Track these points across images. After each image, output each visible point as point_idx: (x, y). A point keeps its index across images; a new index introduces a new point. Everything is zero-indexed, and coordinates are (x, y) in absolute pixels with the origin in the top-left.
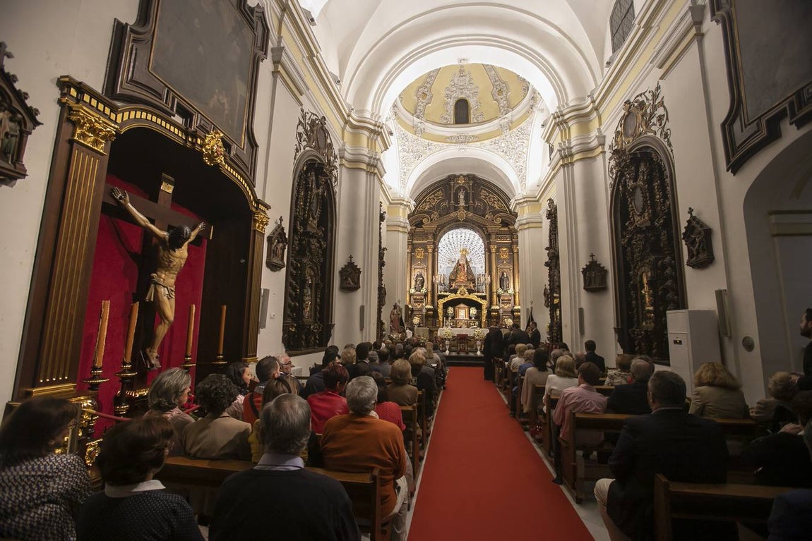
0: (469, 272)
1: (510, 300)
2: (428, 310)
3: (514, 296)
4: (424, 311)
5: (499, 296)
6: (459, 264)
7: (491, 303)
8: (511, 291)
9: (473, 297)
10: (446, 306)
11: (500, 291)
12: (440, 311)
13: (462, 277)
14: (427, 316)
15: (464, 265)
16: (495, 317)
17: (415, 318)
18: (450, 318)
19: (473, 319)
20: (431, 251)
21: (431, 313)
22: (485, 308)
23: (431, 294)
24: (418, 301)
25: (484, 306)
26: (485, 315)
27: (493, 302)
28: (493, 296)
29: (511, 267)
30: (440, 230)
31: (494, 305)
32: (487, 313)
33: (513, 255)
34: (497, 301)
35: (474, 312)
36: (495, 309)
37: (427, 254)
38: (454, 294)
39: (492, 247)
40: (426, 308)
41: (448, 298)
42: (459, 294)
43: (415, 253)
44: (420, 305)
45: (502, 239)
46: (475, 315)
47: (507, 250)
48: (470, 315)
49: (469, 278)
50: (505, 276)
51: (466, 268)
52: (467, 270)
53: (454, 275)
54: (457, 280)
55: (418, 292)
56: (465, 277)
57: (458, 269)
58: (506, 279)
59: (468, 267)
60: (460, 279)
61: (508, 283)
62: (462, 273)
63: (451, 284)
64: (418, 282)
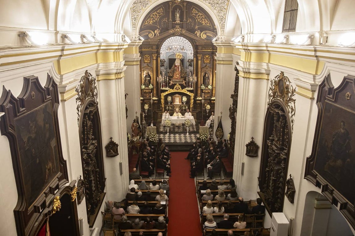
1: (209, 92)
4: (152, 101)
5: (202, 90)
7: (195, 97)
9: (184, 91)
10: (166, 97)
12: (163, 101)
16: (199, 103)
17: (145, 105)
18: (169, 104)
19: (185, 104)
20: (155, 58)
21: (157, 102)
22: (192, 99)
23: (156, 89)
24: (147, 93)
25: (192, 97)
26: (192, 103)
27: (198, 94)
28: (198, 90)
29: (211, 69)
30: (161, 42)
31: (198, 96)
32: (193, 101)
33: (213, 60)
34: (200, 94)
35: (185, 100)
36: (199, 99)
37: (152, 59)
38: (171, 89)
39: (199, 56)
40: (153, 99)
41: (168, 92)
42: (175, 89)
43: (143, 58)
44: (148, 95)
45: (206, 48)
46: (186, 102)
47: (209, 57)
48: (183, 101)
49: (182, 76)
50: (207, 76)
51: (180, 69)
52: (181, 71)
53: (172, 73)
54: (174, 77)
55: (147, 88)
56: (179, 75)
57: (175, 69)
58: (207, 78)
59: (182, 68)
60: (176, 77)
61: (208, 81)
62: (177, 72)
63: (170, 81)
64: (147, 81)
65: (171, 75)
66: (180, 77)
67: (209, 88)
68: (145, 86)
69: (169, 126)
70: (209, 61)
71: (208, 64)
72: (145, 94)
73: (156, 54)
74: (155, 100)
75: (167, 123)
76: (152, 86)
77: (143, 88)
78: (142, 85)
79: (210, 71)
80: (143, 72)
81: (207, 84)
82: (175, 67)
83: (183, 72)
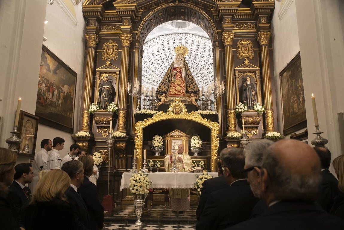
0: (189, 79)
1: (258, 123)
2: (117, 140)
3: (265, 115)
4: (110, 141)
5: (238, 116)
6: (172, 68)
7: (225, 128)
8: (259, 107)
9: (196, 117)
10: (149, 132)
11: (241, 107)
12: (139, 142)
14: (116, 151)
15: (180, 69)
17: (95, 154)
18: (157, 155)
19: (196, 155)
20: (127, 44)
21: (123, 145)
22: (216, 136)
23: (125, 114)
24: (103, 125)
25: (214, 132)
26: (217, 148)
27: (229, 125)
28: (230, 116)
29: (257, 70)
30: (142, 14)
31: (231, 131)
32: (219, 143)
33: (260, 50)
34: (235, 125)
35: (197, 144)
36: (233, 136)
37: (121, 50)
38: (162, 113)
39: (226, 37)
40: (113, 135)
41: (153, 119)
42: (171, 113)
43: (102, 50)
44: (106, 132)
45: (241, 27)
46: (199, 150)
47: (250, 44)
48: (191, 149)
49: (189, 89)
50: (249, 82)
51: (184, 75)
52: (186, 77)
53: (165, 84)
54: (170, 91)
55: (102, 110)
56: (182, 87)
57: (172, 75)
58: (250, 87)
59: (188, 72)
60: (175, 91)
61: (254, 94)
62: (177, 81)
63: (160, 98)
64: (103, 94)
65: (165, 89)
66: (184, 91)
67: (256, 109)
68: (99, 106)
69: (143, 193)
70: (251, 53)
71: (249, 59)
72: (98, 127)
73: (129, 35)
74: (120, 137)
75: (134, 182)
76: (115, 106)
77: (92, 111)
78: (93, 103)
79: (255, 74)
80: (100, 78)
81: (251, 100)
82: (173, 70)
83: (191, 80)
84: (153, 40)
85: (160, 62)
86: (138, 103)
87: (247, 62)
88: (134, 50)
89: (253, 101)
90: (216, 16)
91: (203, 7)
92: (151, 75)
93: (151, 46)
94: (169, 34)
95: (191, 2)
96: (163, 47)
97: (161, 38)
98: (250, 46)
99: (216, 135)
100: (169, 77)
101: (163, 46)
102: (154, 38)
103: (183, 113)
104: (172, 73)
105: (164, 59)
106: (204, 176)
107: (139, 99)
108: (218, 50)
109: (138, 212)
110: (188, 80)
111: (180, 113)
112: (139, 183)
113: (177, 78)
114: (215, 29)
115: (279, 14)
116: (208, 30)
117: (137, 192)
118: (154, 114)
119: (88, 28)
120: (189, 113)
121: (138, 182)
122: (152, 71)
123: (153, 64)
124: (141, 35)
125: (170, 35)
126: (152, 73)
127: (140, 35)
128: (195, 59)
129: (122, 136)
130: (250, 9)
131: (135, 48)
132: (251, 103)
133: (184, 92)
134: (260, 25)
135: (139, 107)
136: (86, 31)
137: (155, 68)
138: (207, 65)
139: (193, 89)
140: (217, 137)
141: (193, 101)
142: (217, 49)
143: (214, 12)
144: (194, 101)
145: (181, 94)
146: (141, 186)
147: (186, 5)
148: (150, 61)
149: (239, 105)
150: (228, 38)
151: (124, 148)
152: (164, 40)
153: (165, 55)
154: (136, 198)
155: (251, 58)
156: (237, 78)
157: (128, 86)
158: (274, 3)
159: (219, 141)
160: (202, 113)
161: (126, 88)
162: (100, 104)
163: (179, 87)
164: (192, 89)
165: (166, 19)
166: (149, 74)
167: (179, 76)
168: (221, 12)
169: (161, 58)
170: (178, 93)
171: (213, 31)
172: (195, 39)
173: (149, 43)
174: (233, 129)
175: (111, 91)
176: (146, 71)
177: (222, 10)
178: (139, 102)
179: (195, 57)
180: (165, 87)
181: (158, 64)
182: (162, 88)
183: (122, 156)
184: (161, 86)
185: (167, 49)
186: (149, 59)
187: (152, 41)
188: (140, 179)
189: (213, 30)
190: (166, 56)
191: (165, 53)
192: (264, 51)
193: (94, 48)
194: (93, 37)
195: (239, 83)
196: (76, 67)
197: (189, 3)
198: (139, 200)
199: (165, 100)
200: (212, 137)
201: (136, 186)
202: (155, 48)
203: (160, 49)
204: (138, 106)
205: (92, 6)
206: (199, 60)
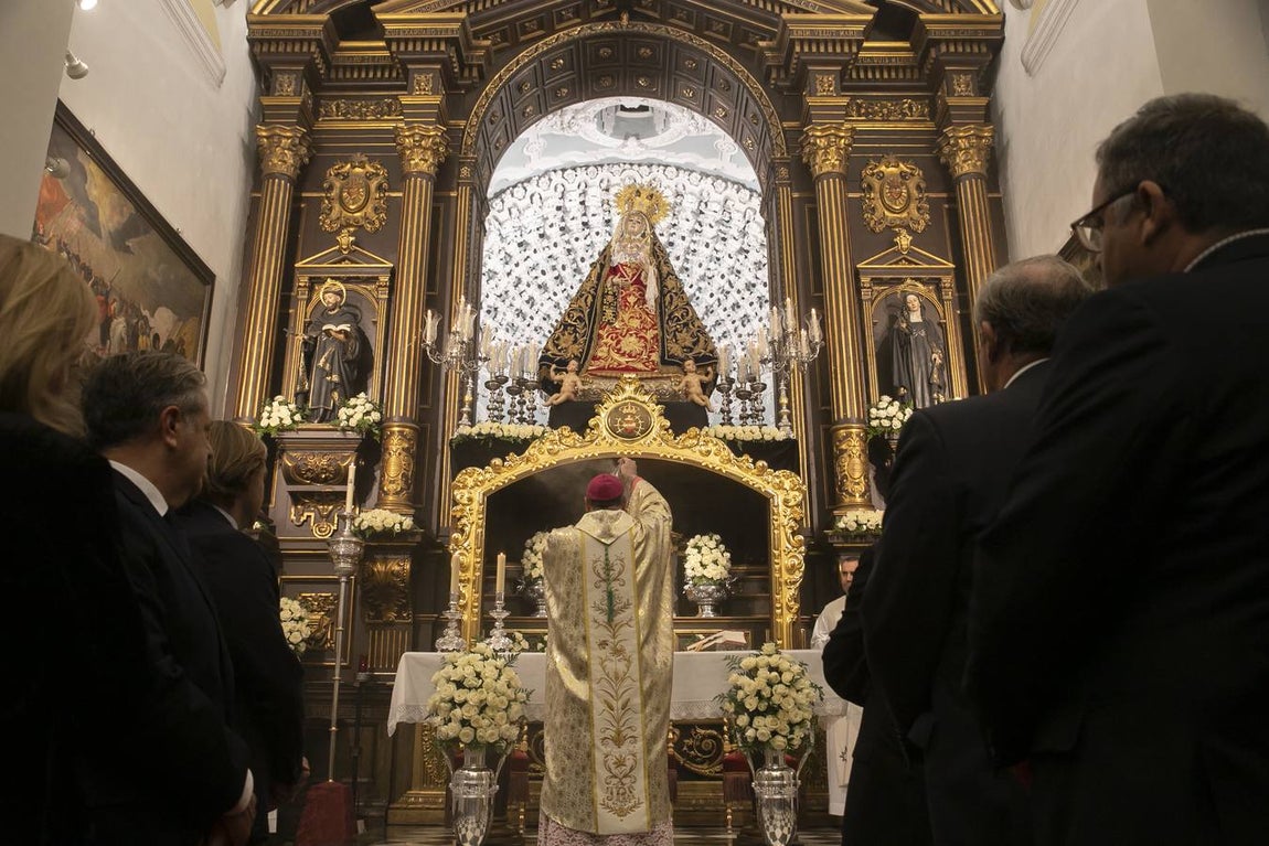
0: (673, 311)
2: (376, 543)
6: (605, 266)
9: (706, 450)
10: (509, 512)
11: (890, 412)
12: (467, 551)
13: (631, 343)
14: (371, 595)
15: (639, 269)
19: (707, 612)
20: (424, 167)
21: (400, 566)
22: (792, 527)
23: (409, 440)
24: (318, 487)
25: (782, 513)
26: (798, 575)
27: (843, 484)
28: (844, 447)
29: (946, 272)
30: (488, 56)
31: (854, 506)
32: (805, 557)
33: (953, 200)
34: (868, 485)
35: (711, 567)
36: (865, 527)
37: (401, 194)
38: (566, 433)
39: (822, 143)
40: (359, 526)
41: (528, 461)
42: (605, 433)
43: (323, 190)
44: (329, 518)
45: (875, 113)
46: (718, 591)
47: (912, 175)
48: (686, 587)
49: (676, 349)
50: (916, 318)
51: (652, 292)
52: (660, 303)
53: (575, 331)
54: (595, 358)
55: (316, 425)
56: (646, 340)
57: (604, 295)
58: (923, 334)
59: (670, 283)
60: (616, 357)
61: (939, 361)
62: (626, 317)
63: (556, 377)
64: (323, 360)
65: (574, 350)
66: (655, 357)
68: (301, 409)
69: (492, 734)
70: (919, 209)
71: (911, 231)
72: (297, 498)
73: (436, 129)
74: (387, 533)
75: (453, 687)
76: (369, 407)
77: (272, 425)
78: (279, 398)
79: (939, 290)
80: (309, 300)
81: (930, 385)
82: (608, 276)
83: (682, 315)
84: (525, 185)
85: (549, 279)
86: (468, 398)
87: (904, 241)
88: (453, 194)
89: (935, 388)
90: (778, 68)
91: (727, 36)
92: (512, 327)
93: (514, 211)
94: (587, 167)
95: (680, 19)
96: (563, 220)
97: (557, 178)
98: (912, 184)
99: (793, 524)
100: (593, 303)
101: (560, 214)
102: (528, 180)
103: (653, 434)
104: (605, 287)
105: (564, 267)
106: (763, 660)
107: (470, 381)
108: (787, 196)
109: (470, 827)
110: (670, 316)
111: (642, 432)
112: (473, 693)
113: (626, 306)
114: (775, 120)
115: (1026, 55)
116: (746, 131)
117: (467, 730)
118: (534, 438)
119: (266, 101)
120: (677, 434)
121: (470, 689)
122: (518, 315)
123: (522, 287)
124: (480, 142)
125: (591, 168)
126: (518, 321)
127: (477, 137)
128: (687, 269)
129: (397, 527)
130: (907, 45)
131: (455, 185)
132: (927, 395)
133: (653, 361)
134: (951, 101)
135: (468, 413)
136: (261, 114)
137: (528, 302)
138: (734, 292)
139: (691, 350)
140: (794, 534)
141: (692, 390)
142: (784, 192)
143: (768, 54)
144: (696, 389)
145: (640, 366)
146: (486, 705)
147: (662, 30)
148: (509, 274)
149: (883, 405)
150: (829, 146)
151: (403, 581)
152: (568, 187)
153: (569, 251)
154: (459, 763)
155: (921, 228)
156: (866, 305)
157: (424, 324)
158: (1003, 23)
159: (803, 549)
160: (730, 437)
161: (416, 335)
162: (306, 400)
163: (633, 339)
164: (685, 347)
165: (581, 89)
166: (504, 323)
167: (632, 300)
168: (798, 49)
169: (554, 263)
170: (630, 364)
171: (768, 126)
172: (687, 184)
173: (507, 197)
174: (859, 500)
175: (354, 346)
176: (493, 313)
177: (802, 42)
178: (469, 392)
179: (687, 260)
180: (575, 342)
181: (540, 287)
182: (564, 345)
183: (392, 615)
184: (558, 338)
185: (575, 226)
186: (507, 263)
187: (519, 191)
188: (478, 675)
189: (765, 121)
190: (571, 257)
191: (568, 242)
192: (971, 198)
193: (290, 179)
194: (288, 134)
195: (875, 324)
196: (215, 244)
197: (672, 21)
198: (474, 770)
199: (579, 384)
200: (776, 532)
201: (461, 705)
202: (530, 219)
203: (551, 226)
204: (466, 409)
205: (286, 17)
206: (701, 271)
